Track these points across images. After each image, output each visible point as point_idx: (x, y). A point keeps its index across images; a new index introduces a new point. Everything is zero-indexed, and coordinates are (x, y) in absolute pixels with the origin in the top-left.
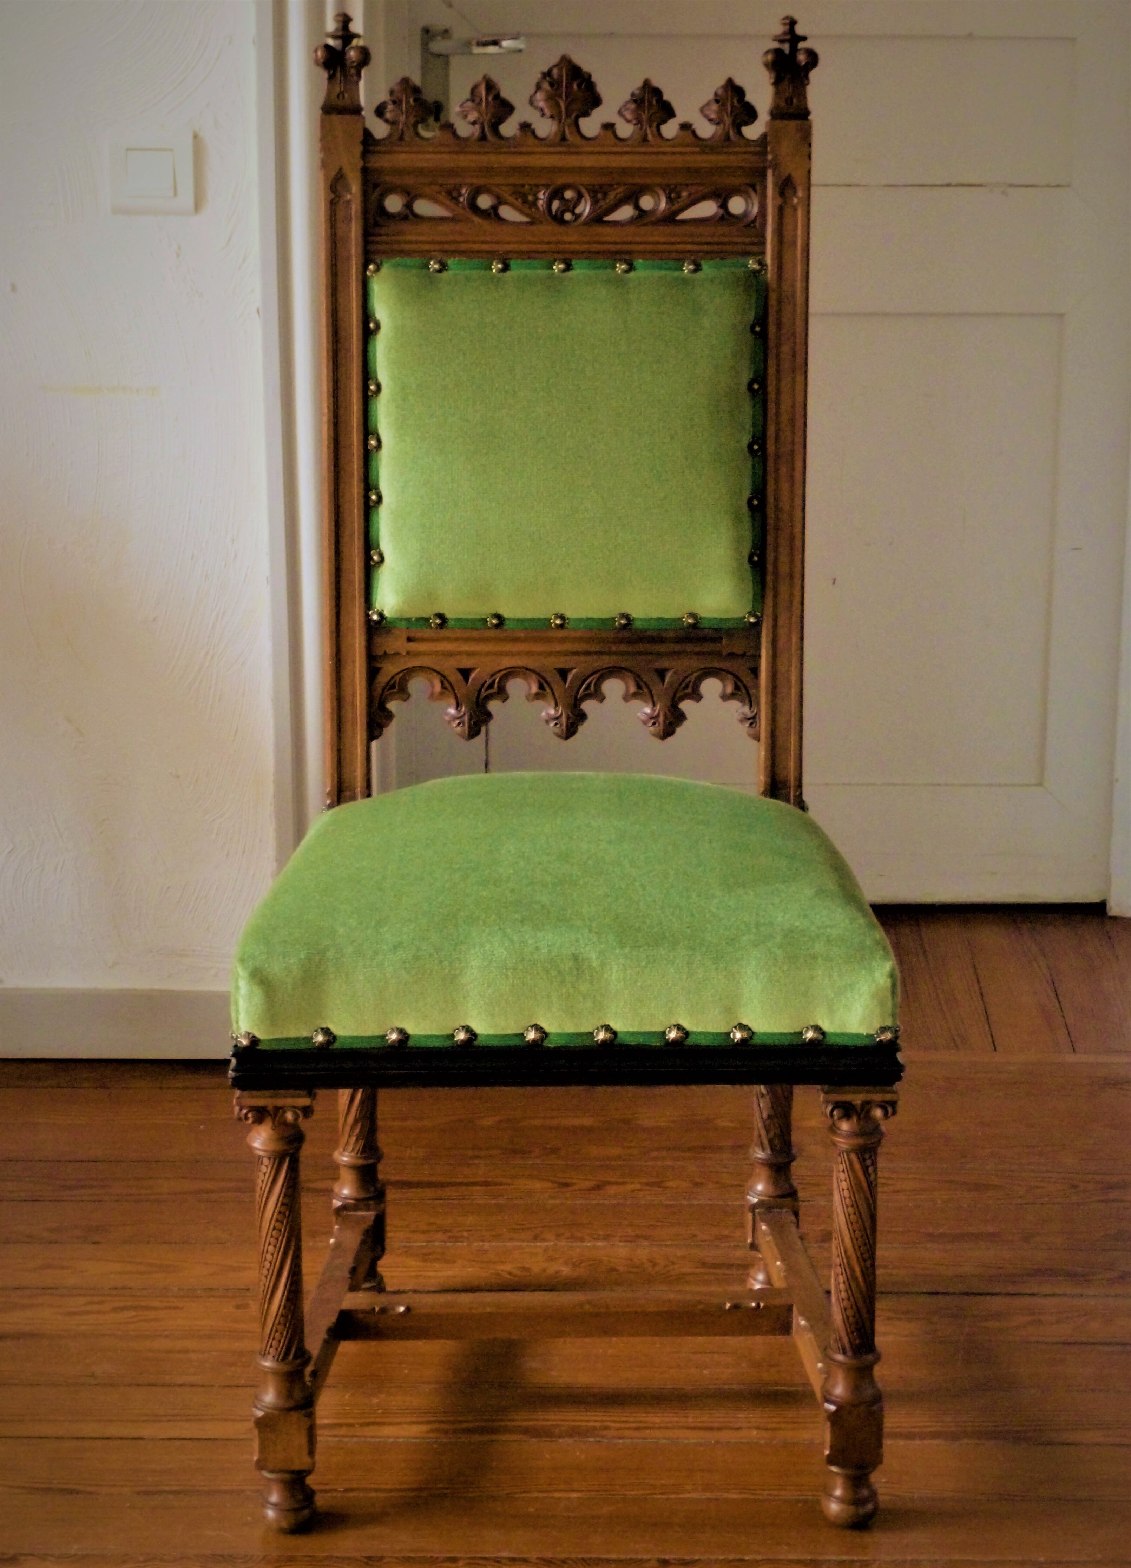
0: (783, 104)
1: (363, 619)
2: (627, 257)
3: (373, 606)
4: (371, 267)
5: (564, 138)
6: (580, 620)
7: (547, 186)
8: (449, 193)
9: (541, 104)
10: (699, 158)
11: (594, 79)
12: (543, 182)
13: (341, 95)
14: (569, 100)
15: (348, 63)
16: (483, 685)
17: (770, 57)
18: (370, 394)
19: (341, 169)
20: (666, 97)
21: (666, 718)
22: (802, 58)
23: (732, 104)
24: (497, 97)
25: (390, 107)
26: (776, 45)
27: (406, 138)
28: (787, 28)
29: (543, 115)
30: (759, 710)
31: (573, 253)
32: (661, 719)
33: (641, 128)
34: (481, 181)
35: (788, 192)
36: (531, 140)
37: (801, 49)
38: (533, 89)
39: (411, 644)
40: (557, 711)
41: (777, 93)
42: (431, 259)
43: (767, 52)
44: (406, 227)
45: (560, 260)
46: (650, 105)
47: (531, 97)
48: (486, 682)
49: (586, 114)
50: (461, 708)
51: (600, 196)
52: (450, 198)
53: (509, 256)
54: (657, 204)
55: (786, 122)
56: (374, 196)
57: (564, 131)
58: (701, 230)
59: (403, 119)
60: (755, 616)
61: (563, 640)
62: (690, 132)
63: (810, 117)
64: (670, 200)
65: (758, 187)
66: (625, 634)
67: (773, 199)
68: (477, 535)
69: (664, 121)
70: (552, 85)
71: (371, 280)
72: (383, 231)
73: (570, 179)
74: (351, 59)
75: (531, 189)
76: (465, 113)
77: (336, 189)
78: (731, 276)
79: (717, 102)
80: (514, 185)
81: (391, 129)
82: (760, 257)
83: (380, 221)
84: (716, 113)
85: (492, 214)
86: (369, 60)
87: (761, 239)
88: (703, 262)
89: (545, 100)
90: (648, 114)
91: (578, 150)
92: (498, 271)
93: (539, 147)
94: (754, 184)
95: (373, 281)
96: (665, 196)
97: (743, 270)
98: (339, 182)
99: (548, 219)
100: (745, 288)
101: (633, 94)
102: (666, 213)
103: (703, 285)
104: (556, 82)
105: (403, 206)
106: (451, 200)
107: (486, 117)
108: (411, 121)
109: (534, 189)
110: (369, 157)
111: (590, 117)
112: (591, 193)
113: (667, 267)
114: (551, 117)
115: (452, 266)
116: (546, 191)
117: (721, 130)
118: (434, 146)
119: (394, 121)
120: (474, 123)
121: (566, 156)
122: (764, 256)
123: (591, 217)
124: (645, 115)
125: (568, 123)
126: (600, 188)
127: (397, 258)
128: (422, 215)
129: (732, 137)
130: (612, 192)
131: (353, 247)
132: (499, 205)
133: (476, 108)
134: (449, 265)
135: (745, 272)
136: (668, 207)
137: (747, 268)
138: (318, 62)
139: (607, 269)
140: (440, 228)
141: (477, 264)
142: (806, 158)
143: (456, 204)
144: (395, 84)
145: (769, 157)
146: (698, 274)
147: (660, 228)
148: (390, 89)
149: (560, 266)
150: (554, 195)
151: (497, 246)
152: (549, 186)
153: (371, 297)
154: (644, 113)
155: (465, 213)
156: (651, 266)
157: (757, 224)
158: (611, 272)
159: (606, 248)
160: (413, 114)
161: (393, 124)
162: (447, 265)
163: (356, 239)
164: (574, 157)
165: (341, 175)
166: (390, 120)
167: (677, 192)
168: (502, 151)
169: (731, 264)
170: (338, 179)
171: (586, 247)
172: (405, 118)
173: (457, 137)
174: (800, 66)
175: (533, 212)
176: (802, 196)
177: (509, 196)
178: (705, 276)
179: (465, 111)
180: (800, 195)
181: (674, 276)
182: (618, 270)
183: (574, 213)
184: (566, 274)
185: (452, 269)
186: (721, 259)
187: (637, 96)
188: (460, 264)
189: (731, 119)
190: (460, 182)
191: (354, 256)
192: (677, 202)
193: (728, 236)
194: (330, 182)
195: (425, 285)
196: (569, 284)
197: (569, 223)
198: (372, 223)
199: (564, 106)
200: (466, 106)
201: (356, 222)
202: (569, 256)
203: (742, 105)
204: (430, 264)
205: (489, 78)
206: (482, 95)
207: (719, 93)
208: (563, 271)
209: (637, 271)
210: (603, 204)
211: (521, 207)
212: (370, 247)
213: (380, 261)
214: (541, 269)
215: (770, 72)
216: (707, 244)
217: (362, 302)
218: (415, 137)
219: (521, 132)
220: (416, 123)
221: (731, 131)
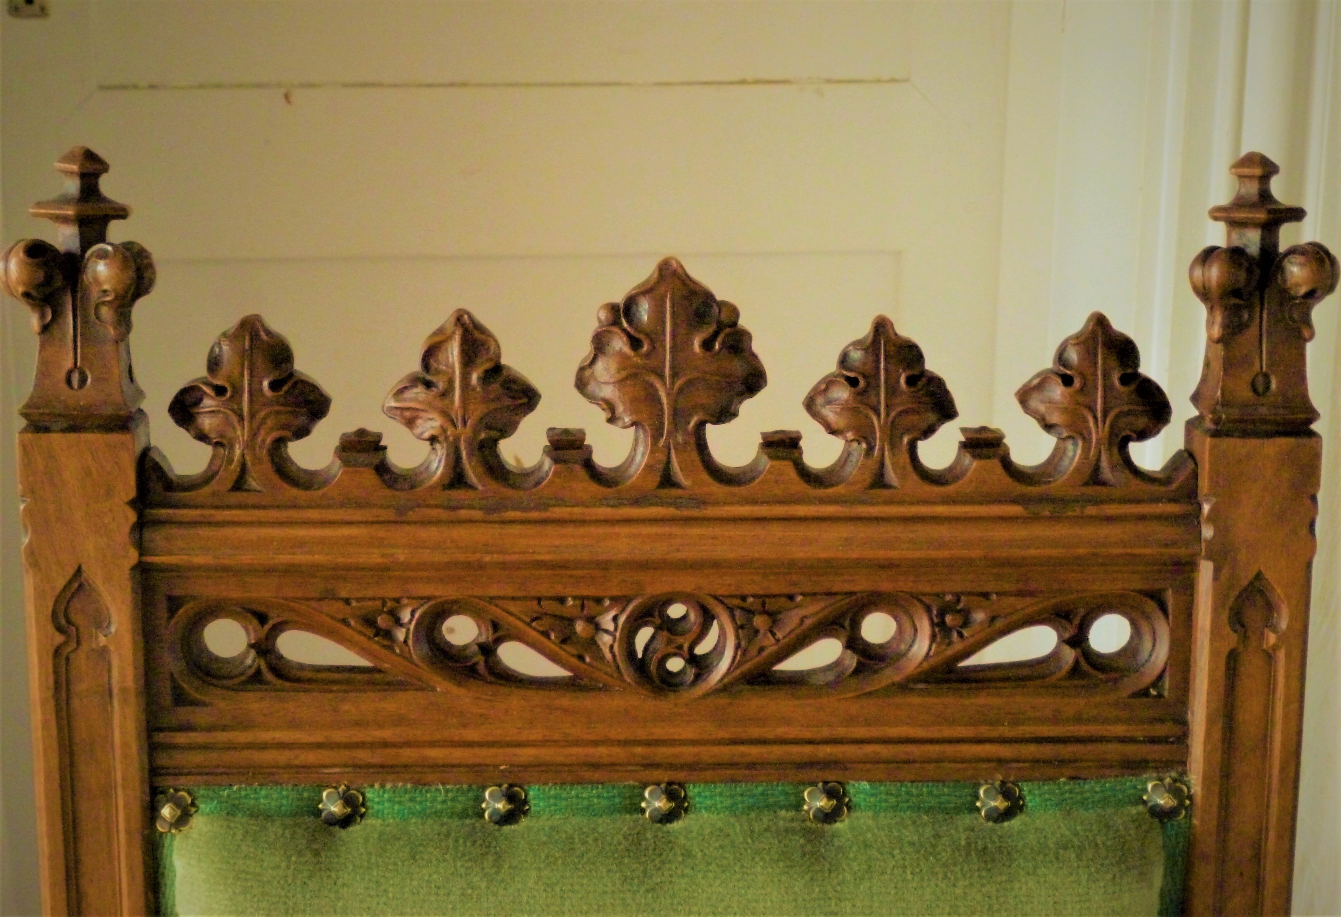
0: (1243, 394)
2: (832, 776)
4: (166, 811)
5: (667, 481)
7: (620, 601)
8: (369, 621)
9: (608, 392)
10: (1021, 532)
11: (743, 322)
12: (615, 592)
13: (75, 377)
14: (681, 381)
15: (95, 295)
17: (1214, 273)
19: (79, 571)
20: (932, 365)
23: (1107, 388)
24: (496, 372)
25: (209, 403)
27: (252, 483)
28: (1251, 187)
29: (612, 420)
31: (693, 767)
33: (870, 449)
34: (450, 589)
35: (1254, 614)
37: (1292, 251)
38: (587, 349)
41: (1227, 362)
42: (321, 787)
43: (1204, 257)
45: (658, 784)
46: (892, 390)
47: (582, 369)
49: (724, 414)
52: (370, 632)
54: (907, 635)
55: (1253, 443)
56: (170, 630)
57: (669, 462)
58: (1023, 701)
59: (241, 434)
62: (995, 462)
63: (1316, 427)
64: (941, 631)
65: (1170, 598)
67: (1214, 632)
69: (928, 432)
70: (635, 343)
71: (167, 842)
72: (200, 716)
73: (687, 583)
74: (97, 281)
75: (583, 606)
76: (407, 414)
77: (69, 622)
78: (1108, 826)
79: (1067, 381)
80: (539, 600)
81: (214, 457)
82: (1174, 774)
83: (190, 687)
84: (1065, 410)
85: (482, 663)
86: (151, 282)
87: (1177, 730)
88: (1026, 787)
89: (620, 383)
90: (888, 414)
91: (711, 511)
92: (496, 818)
93: (603, 501)
94: (1162, 591)
95: (171, 845)
96: (931, 620)
97: (1134, 810)
98: (76, 604)
99: (628, 680)
100: (1141, 874)
101: (844, 360)
102: (933, 661)
103: (1035, 868)
104: (647, 335)
105: (251, 646)
106: (376, 635)
107: (465, 423)
108: (264, 441)
109: (591, 608)
110: (156, 537)
111: (735, 422)
112: (738, 613)
113: (933, 802)
114: (634, 424)
115: (376, 807)
116: (623, 610)
117: (1079, 451)
118: (328, 507)
119: (222, 436)
120: (433, 440)
121: (676, 530)
122: (1184, 773)
123: (738, 672)
124: (879, 415)
125: (680, 438)
126: (763, 604)
127: (235, 788)
128: (302, 667)
129: (1106, 473)
130: (793, 613)
131: (118, 766)
132: (499, 641)
133: (439, 403)
134: (369, 804)
135: (1138, 814)
136: (939, 645)
137: (1145, 803)
138: (7, 285)
139: (781, 808)
140: (346, 707)
141: (444, 802)
142: (1304, 531)
143: (386, 642)
144: (225, 335)
145: (1208, 532)
146: (1015, 823)
147: (916, 700)
148: (212, 351)
149: (657, 804)
150: (641, 617)
151: (492, 751)
152: (629, 600)
153: (169, 882)
154: (877, 412)
155: (412, 663)
156: (893, 800)
157: (1166, 693)
158: (792, 820)
159: (777, 751)
160: (270, 422)
161: (218, 444)
162: (363, 805)
163: (125, 745)
164: (695, 531)
165: (81, 586)
166: (212, 435)
167: (959, 611)
168: (511, 514)
169: (1097, 797)
170: (73, 596)
171: (726, 752)
172: (251, 428)
173: (387, 477)
174: (1293, 293)
175: (588, 660)
176: (1288, 627)
177: (529, 625)
178: (1036, 829)
179: (408, 409)
180: (1283, 625)
181: (956, 829)
182: (808, 812)
183: (693, 660)
184: (676, 825)
185: (376, 816)
186: (1073, 778)
187: (857, 364)
188: (400, 803)
189: (1104, 423)
190: (397, 595)
191: (124, 788)
192: (961, 635)
193: (1092, 720)
194: (50, 605)
195: (309, 856)
196: (688, 854)
197: (682, 684)
198: (167, 699)
199: (668, 395)
200: (409, 394)
201: (124, 701)
202: (680, 776)
203: (1133, 387)
204: (321, 801)
205: (470, 317)
206: (453, 368)
207: (1073, 355)
208: (669, 817)
209: (858, 814)
210: (769, 635)
211: (556, 648)
212: (163, 760)
213: (190, 793)
214: (612, 810)
215: (1211, 310)
216: (1039, 740)
217: (147, 898)
218: (276, 479)
219: (556, 461)
220: (280, 442)
221: (1104, 458)
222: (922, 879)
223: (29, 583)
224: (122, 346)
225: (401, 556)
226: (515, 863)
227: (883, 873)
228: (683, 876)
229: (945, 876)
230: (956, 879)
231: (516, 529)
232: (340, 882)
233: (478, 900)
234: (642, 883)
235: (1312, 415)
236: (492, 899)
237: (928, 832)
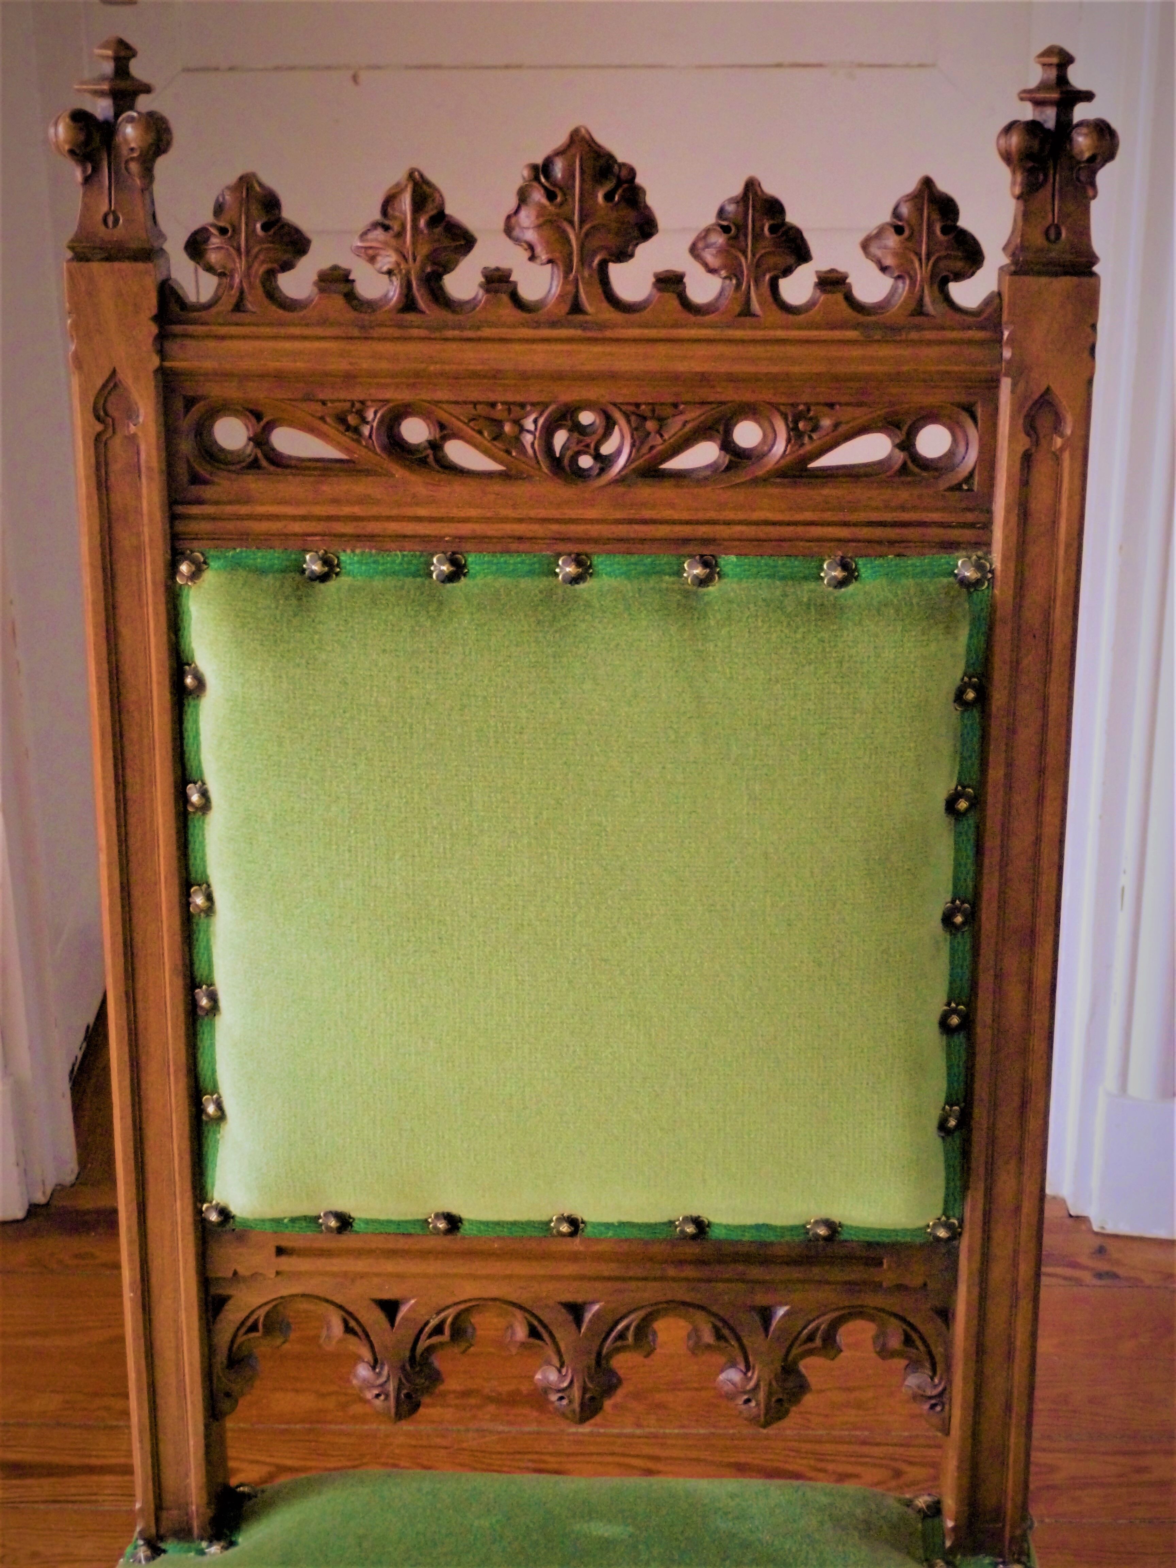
0: (1038, 239)
1: (189, 1219)
2: (707, 551)
3: (209, 1196)
4: (184, 568)
5: (576, 308)
6: (608, 1226)
7: (539, 406)
8: (341, 419)
9: (531, 235)
10: (856, 352)
11: (639, 180)
12: (535, 399)
13: (110, 218)
14: (587, 227)
15: (125, 151)
16: (421, 1331)
17: (1015, 140)
18: (190, 809)
19: (114, 372)
20: (792, 217)
21: (770, 1394)
22: (1083, 142)
23: (931, 236)
24: (440, 218)
25: (216, 241)
26: (1027, 112)
27: (250, 305)
28: (1053, 74)
29: (532, 258)
30: (950, 1382)
31: (596, 541)
32: (762, 1395)
33: (738, 286)
34: (404, 396)
35: (1045, 422)
36: (508, 311)
37: (1081, 124)
38: (512, 202)
39: (284, 1259)
40: (562, 1377)
41: (1026, 216)
42: (305, 551)
43: (1008, 129)
44: (253, 484)
45: (569, 555)
46: (759, 234)
47: (509, 218)
48: (427, 1323)
49: (623, 255)
50: (382, 1369)
51: (650, 425)
52: (342, 428)
53: (468, 546)
54: (769, 439)
55: (1043, 280)
56: (186, 423)
57: (577, 291)
58: (861, 493)
59: (240, 265)
60: (948, 1226)
61: (574, 1257)
62: (839, 297)
63: (1096, 269)
64: (795, 435)
65: (979, 411)
66: (693, 1250)
67: (1012, 436)
68: (400, 1098)
69: (787, 271)
70: (551, 196)
71: (185, 592)
72: (208, 492)
73: (591, 393)
74: (126, 141)
75: (509, 410)
76: (370, 252)
77: (106, 413)
78: (922, 591)
79: (899, 230)
80: (475, 404)
81: (219, 285)
82: (980, 553)
83: (203, 470)
84: (896, 254)
85: (431, 457)
86: (169, 144)
87: (982, 518)
88: (861, 562)
89: (539, 227)
90: (754, 255)
91: (609, 334)
92: (442, 578)
93: (525, 324)
94: (973, 404)
95: (188, 595)
96: (787, 425)
97: (945, 580)
98: (112, 399)
99: (546, 470)
100: (947, 627)
101: (721, 212)
102: (788, 459)
103: (860, 620)
104: (561, 189)
105: (250, 439)
106: (347, 430)
107: (415, 260)
108: (257, 271)
109: (516, 411)
110: (172, 347)
111: (632, 262)
112: (633, 418)
113: (786, 571)
114: (550, 261)
115: (348, 567)
116: (541, 415)
117: (907, 288)
118: (307, 325)
119: (224, 268)
120: (390, 273)
121: (583, 348)
122: (989, 552)
123: (633, 466)
124: (746, 257)
125: (586, 274)
126: (653, 411)
127: (238, 550)
128: (290, 458)
129: (929, 306)
130: (677, 418)
131: (146, 530)
132: (445, 438)
133: (393, 242)
134: (342, 565)
135: (950, 583)
136: (793, 446)
137: (956, 575)
138: (58, 147)
139: (665, 574)
140: (325, 488)
141: (401, 564)
142: (1086, 355)
143: (355, 437)
144: (228, 188)
145: (1007, 354)
146: (851, 588)
147: (775, 491)
148: (217, 200)
149: (568, 569)
150: (557, 421)
151: (438, 526)
152: (546, 405)
153: (186, 625)
154: (744, 253)
155: (376, 454)
156: (755, 570)
157: (975, 488)
158: (673, 583)
159: (663, 531)
160: (261, 257)
161: (222, 275)
162: (338, 565)
163: (150, 513)
164: (597, 349)
165: (115, 386)
166: (217, 267)
167: (811, 419)
168: (450, 333)
169: (919, 570)
170: (109, 393)
171: (622, 530)
172: (247, 261)
173: (355, 302)
174: (1079, 158)
175: (514, 454)
176: (1072, 432)
177: (466, 424)
178: (865, 593)
179: (371, 248)
180: (1068, 432)
181: (802, 592)
182: (687, 578)
183: (597, 457)
184: (582, 586)
185: (348, 574)
186: (898, 555)
187: (731, 216)
188: (367, 564)
189: (927, 265)
190: (362, 397)
191: (150, 548)
192: (810, 437)
193: (915, 508)
194: (92, 399)
195: (294, 602)
196: (588, 605)
197: (589, 476)
198: (184, 478)
199: (577, 238)
200: (373, 235)
201: (150, 479)
202: (586, 548)
203: (951, 236)
204: (305, 561)
205: (422, 176)
206: (405, 214)
207: (905, 210)
208: (575, 580)
209: (726, 580)
210: (658, 436)
211: (489, 445)
212: (181, 527)
213: (203, 554)
214: (531, 573)
215: (1014, 172)
216: (870, 524)
217: (169, 636)
218: (266, 302)
219: (487, 291)
220: (270, 275)
221: (926, 292)
222: (770, 627)
223: (75, 381)
224: (147, 193)
225: (365, 365)
226: (454, 608)
227: (740, 621)
228: (584, 621)
229: (789, 624)
230: (798, 628)
231: (454, 346)
232: (317, 620)
233: (424, 635)
234: (551, 626)
235: (1093, 259)
236: (435, 635)
237: (778, 593)
